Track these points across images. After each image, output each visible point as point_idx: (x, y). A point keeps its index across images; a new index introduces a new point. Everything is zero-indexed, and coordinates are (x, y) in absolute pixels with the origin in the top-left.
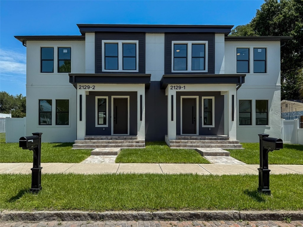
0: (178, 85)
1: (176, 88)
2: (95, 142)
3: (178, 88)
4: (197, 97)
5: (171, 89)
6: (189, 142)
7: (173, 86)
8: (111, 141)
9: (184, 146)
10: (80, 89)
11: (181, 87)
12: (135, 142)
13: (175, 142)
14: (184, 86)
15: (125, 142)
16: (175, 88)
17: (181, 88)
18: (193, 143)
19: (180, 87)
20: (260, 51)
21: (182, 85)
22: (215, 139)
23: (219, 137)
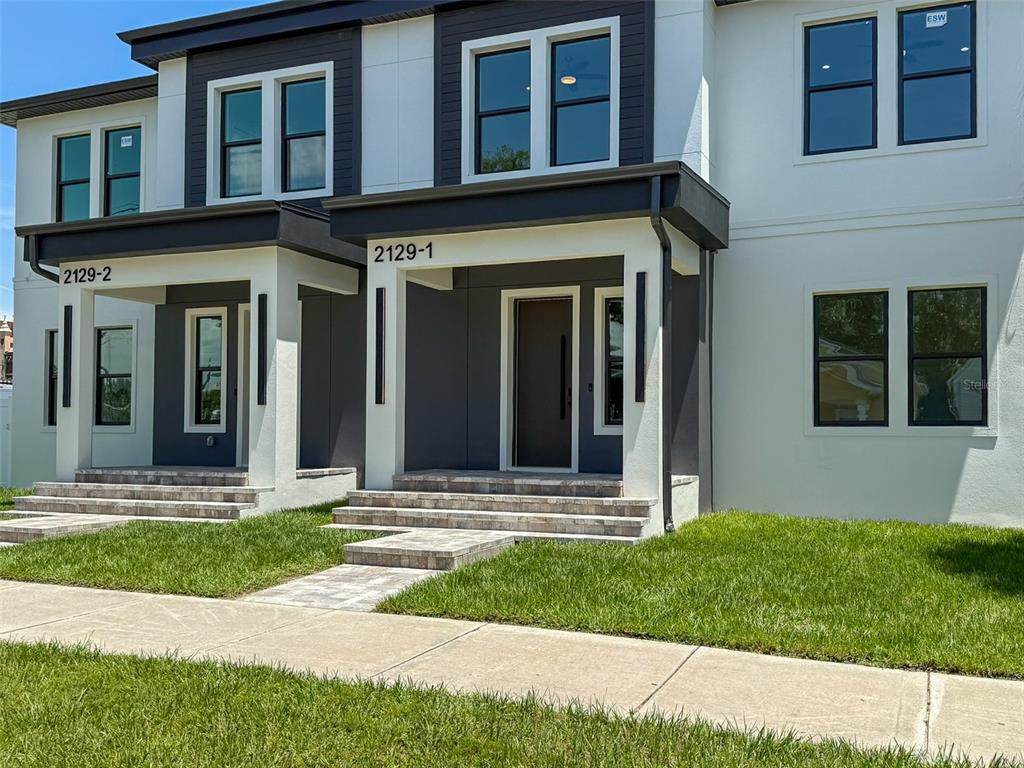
0: (405, 241)
1: (396, 253)
2: (91, 491)
3: (405, 254)
4: (574, 291)
5: (376, 260)
6: (427, 503)
7: (386, 248)
8: (138, 487)
9: (387, 518)
10: (66, 282)
11: (417, 249)
12: (219, 497)
13: (370, 502)
14: (430, 245)
15: (185, 495)
16: (394, 258)
17: (414, 252)
18: (441, 505)
19: (411, 249)
20: (941, 23)
21: (421, 241)
22: (556, 491)
23: (574, 483)
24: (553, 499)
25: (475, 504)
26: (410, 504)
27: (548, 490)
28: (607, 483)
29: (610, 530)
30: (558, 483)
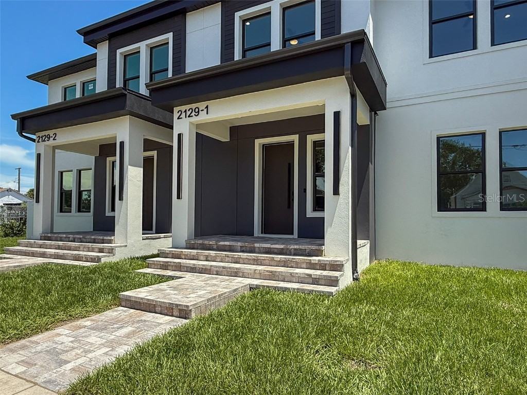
0: (194, 106)
1: (188, 113)
3: (193, 114)
4: (295, 138)
5: (178, 118)
6: (202, 258)
7: (183, 111)
10: (38, 142)
11: (200, 110)
13: (170, 256)
18: (209, 259)
19: (197, 110)
21: (202, 105)
22: (281, 252)
23: (292, 247)
24: (278, 257)
25: (230, 259)
26: (192, 257)
27: (276, 251)
28: (314, 247)
29: (316, 281)
30: (282, 247)
